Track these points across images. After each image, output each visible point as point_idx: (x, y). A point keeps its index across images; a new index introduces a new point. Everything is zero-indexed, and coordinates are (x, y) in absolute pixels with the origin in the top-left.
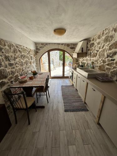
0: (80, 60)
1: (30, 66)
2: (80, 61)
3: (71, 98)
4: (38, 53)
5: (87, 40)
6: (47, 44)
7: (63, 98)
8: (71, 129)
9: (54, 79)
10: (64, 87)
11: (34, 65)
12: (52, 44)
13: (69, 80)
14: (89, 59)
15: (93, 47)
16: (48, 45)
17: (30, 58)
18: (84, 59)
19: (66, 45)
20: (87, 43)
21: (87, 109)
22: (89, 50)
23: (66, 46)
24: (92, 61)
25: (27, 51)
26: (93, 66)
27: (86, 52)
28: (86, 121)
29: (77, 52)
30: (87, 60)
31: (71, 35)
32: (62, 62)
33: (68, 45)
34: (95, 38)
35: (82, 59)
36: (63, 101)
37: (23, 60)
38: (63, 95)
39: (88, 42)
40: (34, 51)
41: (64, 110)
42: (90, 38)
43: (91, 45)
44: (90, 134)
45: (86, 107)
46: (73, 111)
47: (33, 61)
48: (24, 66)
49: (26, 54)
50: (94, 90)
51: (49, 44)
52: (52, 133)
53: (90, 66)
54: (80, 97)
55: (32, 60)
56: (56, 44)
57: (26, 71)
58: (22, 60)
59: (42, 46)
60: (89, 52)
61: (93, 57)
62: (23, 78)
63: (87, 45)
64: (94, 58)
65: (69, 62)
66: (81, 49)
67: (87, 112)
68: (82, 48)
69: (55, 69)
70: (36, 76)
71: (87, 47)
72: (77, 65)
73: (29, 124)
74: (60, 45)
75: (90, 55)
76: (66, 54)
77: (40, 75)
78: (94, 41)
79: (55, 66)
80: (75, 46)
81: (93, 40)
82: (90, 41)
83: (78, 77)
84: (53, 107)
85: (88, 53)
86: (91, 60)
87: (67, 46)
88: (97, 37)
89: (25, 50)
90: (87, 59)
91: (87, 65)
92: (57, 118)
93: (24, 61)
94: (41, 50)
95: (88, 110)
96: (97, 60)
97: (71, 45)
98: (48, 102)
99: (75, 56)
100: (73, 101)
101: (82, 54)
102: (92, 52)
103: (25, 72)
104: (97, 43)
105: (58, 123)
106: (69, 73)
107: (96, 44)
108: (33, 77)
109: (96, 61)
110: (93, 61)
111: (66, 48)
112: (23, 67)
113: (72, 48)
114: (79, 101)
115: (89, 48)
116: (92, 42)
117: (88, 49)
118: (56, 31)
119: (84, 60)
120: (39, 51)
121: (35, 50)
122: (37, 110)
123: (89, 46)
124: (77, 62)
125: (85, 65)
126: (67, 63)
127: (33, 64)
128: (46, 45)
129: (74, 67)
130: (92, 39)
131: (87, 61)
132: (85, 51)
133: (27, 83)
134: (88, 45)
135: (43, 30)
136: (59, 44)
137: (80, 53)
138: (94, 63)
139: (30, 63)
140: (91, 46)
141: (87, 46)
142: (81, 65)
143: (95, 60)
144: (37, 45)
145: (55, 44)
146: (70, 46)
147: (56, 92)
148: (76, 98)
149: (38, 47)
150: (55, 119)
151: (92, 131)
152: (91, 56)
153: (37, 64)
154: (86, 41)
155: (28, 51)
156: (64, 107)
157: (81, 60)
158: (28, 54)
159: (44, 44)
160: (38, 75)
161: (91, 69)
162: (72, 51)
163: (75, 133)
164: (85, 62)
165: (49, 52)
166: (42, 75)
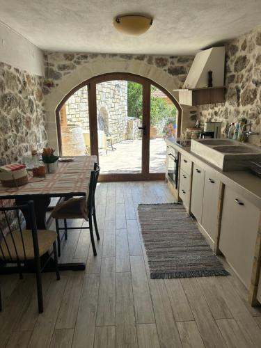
0: (205, 112)
1: (27, 134)
2: (203, 118)
3: (173, 242)
4: (52, 90)
5: (226, 46)
6: (85, 56)
7: (145, 241)
8: (171, 319)
9: (111, 183)
10: (148, 209)
11: (38, 130)
12: (104, 55)
13: (168, 187)
14: (232, 108)
15: (243, 71)
16: (89, 59)
17: (26, 105)
18: (216, 109)
19: (154, 61)
20: (227, 57)
21: (224, 271)
22: (232, 81)
23: (155, 65)
24: (241, 116)
25: (19, 80)
26: (245, 134)
27: (221, 84)
28: (218, 299)
29: (193, 87)
30: (226, 113)
31: (169, 32)
32: (137, 123)
33: (161, 60)
34: (250, 41)
35: (210, 111)
36: (145, 251)
37: (8, 113)
38: (144, 233)
39: (230, 53)
40: (37, 80)
41: (149, 273)
42: (234, 40)
43: (237, 62)
44: (228, 330)
45: (221, 264)
46: (179, 276)
47: (34, 116)
48: (10, 134)
49: (17, 92)
50: (242, 204)
51: (95, 55)
52: (113, 329)
53: (237, 133)
54: (202, 238)
55: (32, 112)
56: (118, 58)
57: (14, 149)
58: (5, 114)
59: (67, 63)
60: (233, 85)
61: (244, 104)
62: (17, 169)
63: (226, 62)
64: (249, 106)
65: (164, 121)
66: (206, 77)
67: (224, 279)
68: (210, 73)
69: (113, 149)
70: (53, 165)
71: (226, 70)
72: (194, 132)
73: (41, 310)
74: (133, 62)
75: (235, 98)
76: (156, 93)
77: (66, 164)
78: (247, 49)
79: (112, 137)
80: (185, 65)
81: (244, 48)
82: (234, 49)
83: (195, 171)
84: (111, 267)
85: (229, 91)
86: (238, 112)
87: (158, 64)
88: (254, 40)
89: (14, 77)
90: (227, 109)
91: (226, 131)
92: (129, 295)
93: (9, 117)
94: (64, 78)
95: (226, 274)
96: (255, 112)
97: (170, 60)
98: (95, 254)
99: (186, 99)
100: (177, 249)
101: (210, 92)
102: (243, 87)
103: (12, 153)
104: (254, 56)
105: (132, 307)
106: (166, 163)
107: (253, 61)
108: (46, 171)
109: (254, 116)
110: (245, 117)
111: (153, 72)
112: (7, 136)
113: (174, 72)
114: (201, 248)
115: (233, 73)
116: (240, 53)
117: (229, 75)
118: (121, 20)
119: (216, 113)
120: (55, 82)
121: (40, 78)
122: (61, 277)
123: (232, 67)
124: (193, 122)
125: (218, 129)
126: (158, 126)
127: (34, 128)
128: (82, 61)
129: (182, 139)
130: (239, 45)
131: (226, 118)
132: (218, 82)
133: (28, 186)
134: (229, 63)
135: (80, 16)
136: (128, 57)
137: (203, 90)
138: (248, 123)
139: (28, 123)
140: (239, 66)
141: (225, 66)
142: (205, 131)
143: (250, 112)
144: (50, 61)
145: (114, 55)
146: (169, 65)
147: (119, 224)
148: (191, 241)
149: (53, 66)
150: (123, 297)
151: (234, 323)
152: (238, 98)
153: (46, 127)
154: (221, 50)
155: (22, 81)
156: (147, 266)
157: (207, 113)
158: (20, 92)
159: (76, 56)
160: (60, 164)
161: (237, 144)
162: (175, 81)
163: (185, 328)
164: (220, 119)
165: (91, 84)
166: (70, 164)
